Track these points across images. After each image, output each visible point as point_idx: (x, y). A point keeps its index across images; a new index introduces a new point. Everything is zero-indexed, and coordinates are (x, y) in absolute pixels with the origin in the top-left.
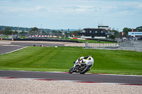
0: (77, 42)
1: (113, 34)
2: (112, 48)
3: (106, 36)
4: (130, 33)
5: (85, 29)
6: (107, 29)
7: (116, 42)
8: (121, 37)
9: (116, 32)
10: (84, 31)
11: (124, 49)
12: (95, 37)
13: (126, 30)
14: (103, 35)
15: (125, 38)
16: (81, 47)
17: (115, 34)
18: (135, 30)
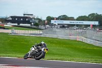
0: (4, 28)
1: (37, 21)
2: (36, 34)
3: (30, 23)
4: (52, 22)
5: (11, 17)
6: (31, 17)
7: (40, 29)
8: (45, 25)
9: (40, 20)
10: (11, 19)
11: (48, 36)
12: (21, 25)
13: (49, 19)
14: (28, 22)
15: (48, 26)
16: (8, 34)
17: (39, 22)
18: (57, 19)
